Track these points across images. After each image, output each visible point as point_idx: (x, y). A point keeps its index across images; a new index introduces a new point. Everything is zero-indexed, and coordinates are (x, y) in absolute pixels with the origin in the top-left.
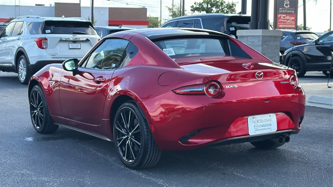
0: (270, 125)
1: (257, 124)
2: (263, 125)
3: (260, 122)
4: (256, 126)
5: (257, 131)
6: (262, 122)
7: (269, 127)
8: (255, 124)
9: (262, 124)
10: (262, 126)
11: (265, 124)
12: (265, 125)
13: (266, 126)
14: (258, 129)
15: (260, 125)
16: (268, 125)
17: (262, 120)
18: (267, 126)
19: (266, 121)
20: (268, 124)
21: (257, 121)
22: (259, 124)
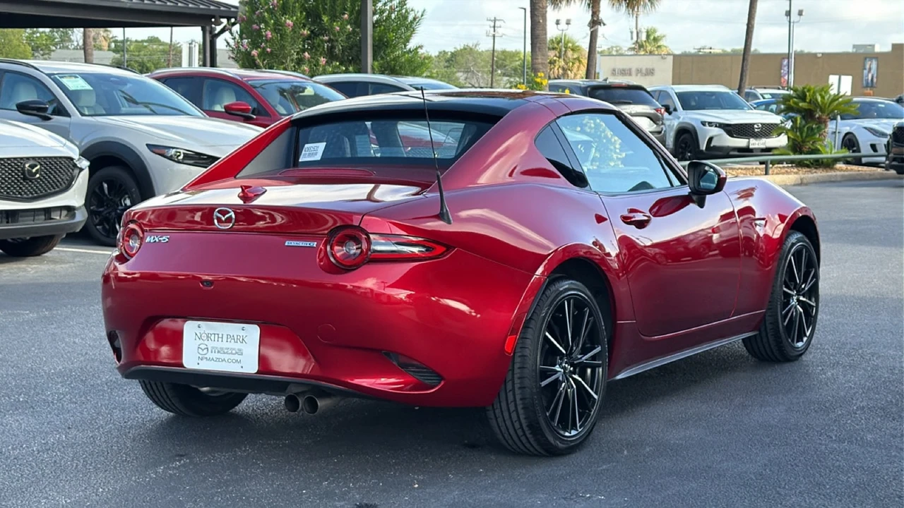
0: (240, 352)
1: (206, 342)
2: (222, 349)
3: (213, 339)
4: (203, 347)
5: (205, 360)
6: (220, 339)
7: (236, 357)
8: (201, 341)
9: (219, 345)
10: (219, 352)
11: (226, 349)
12: (226, 351)
13: (227, 353)
14: (205, 356)
15: (213, 348)
16: (234, 352)
17: (220, 336)
18: (232, 353)
19: (229, 340)
20: (234, 349)
21: (208, 337)
22: (210, 344)
